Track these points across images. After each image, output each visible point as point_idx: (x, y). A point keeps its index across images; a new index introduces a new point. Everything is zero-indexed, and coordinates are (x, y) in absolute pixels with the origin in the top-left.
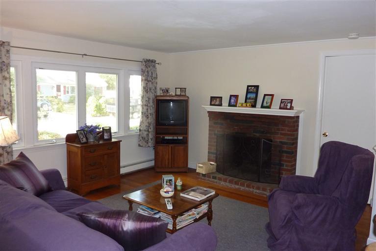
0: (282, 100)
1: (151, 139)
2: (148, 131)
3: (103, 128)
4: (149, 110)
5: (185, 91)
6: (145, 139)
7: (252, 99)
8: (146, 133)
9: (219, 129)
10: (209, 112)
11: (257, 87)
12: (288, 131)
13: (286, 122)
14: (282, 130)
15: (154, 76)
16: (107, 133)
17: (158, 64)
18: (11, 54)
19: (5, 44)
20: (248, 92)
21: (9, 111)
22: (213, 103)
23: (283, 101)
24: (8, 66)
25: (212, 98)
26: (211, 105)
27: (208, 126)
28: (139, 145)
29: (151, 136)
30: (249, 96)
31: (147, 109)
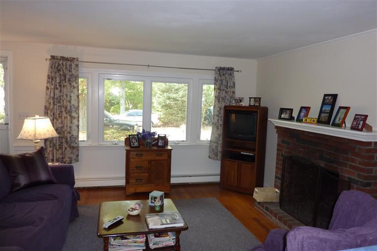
0: (356, 115)
1: (220, 152)
2: (217, 143)
3: (158, 135)
4: (219, 121)
5: (260, 101)
6: (213, 151)
7: (327, 113)
8: (215, 145)
9: (286, 150)
10: (276, 127)
11: (335, 97)
12: (360, 164)
13: (357, 150)
14: (353, 161)
15: (229, 84)
16: (162, 140)
17: (238, 71)
18: (79, 68)
19: (76, 60)
20: (324, 103)
21: (76, 114)
22: (283, 116)
23: (357, 117)
24: (77, 77)
25: (282, 110)
26: (280, 118)
27: (276, 145)
28: (209, 157)
29: (220, 149)
30: (324, 109)
31: (218, 120)
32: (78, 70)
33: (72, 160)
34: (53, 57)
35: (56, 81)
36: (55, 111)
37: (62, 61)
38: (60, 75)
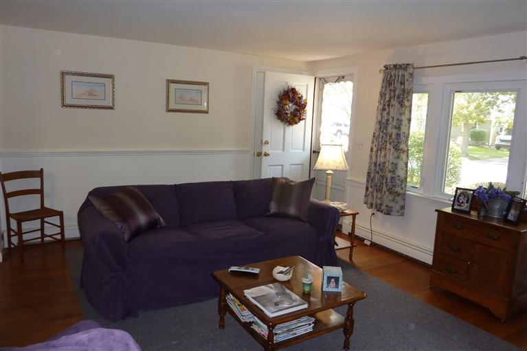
16: (515, 209)
18: (414, 78)
19: (410, 66)
24: (410, 92)
32: (412, 81)
33: (392, 211)
34: (386, 67)
35: (385, 99)
36: (380, 140)
37: (394, 71)
38: (391, 90)
